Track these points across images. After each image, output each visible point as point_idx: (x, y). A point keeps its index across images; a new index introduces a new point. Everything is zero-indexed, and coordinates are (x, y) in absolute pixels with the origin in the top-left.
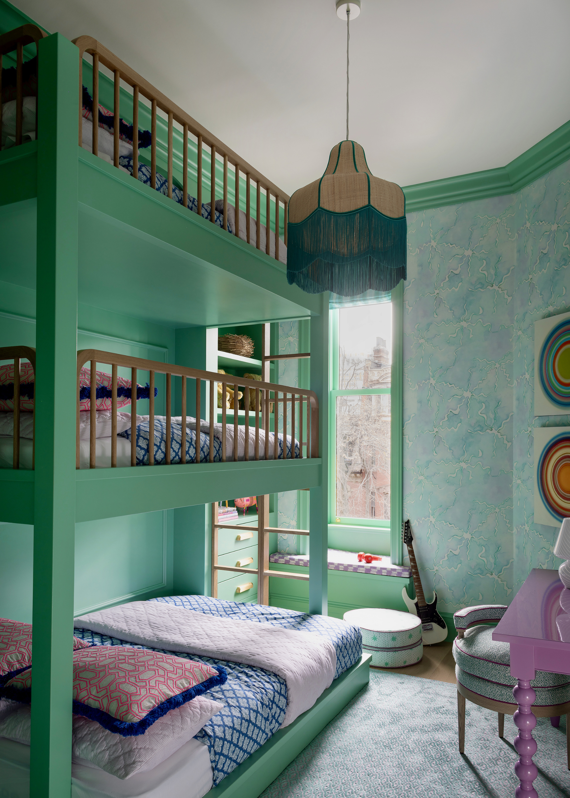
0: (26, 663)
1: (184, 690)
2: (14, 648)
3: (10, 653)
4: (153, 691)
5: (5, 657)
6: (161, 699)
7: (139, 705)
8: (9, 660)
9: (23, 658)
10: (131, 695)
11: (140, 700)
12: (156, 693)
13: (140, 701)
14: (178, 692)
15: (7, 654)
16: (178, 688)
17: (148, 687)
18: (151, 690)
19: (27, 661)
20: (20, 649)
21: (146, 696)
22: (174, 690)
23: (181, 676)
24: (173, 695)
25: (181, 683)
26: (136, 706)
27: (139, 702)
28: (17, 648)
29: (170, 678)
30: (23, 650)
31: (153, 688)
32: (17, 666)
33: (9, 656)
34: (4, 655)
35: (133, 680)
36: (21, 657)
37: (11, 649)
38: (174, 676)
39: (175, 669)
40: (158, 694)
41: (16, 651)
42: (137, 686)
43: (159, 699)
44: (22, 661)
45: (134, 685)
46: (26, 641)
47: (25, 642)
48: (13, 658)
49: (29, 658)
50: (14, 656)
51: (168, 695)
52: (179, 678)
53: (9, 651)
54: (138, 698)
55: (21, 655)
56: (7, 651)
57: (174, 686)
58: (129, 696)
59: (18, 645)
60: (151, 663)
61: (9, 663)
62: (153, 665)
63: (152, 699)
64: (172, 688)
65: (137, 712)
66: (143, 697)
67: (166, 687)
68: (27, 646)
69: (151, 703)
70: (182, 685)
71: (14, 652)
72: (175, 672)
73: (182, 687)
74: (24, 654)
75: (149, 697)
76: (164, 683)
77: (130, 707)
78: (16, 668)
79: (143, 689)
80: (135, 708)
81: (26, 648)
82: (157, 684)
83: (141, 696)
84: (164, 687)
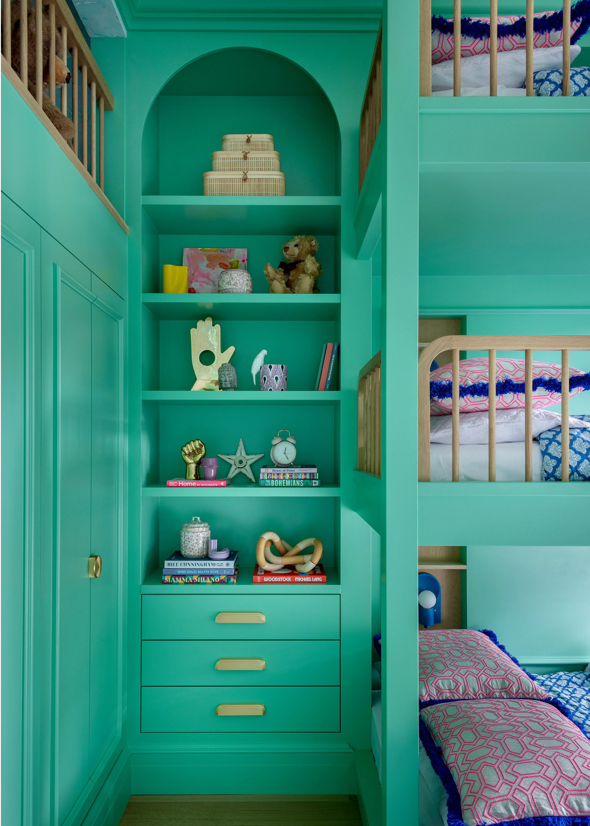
0: (459, 695)
1: (579, 814)
2: (451, 673)
3: (443, 678)
4: (518, 795)
5: (436, 681)
6: (529, 811)
7: (489, 805)
8: (439, 685)
9: (457, 688)
10: (488, 786)
11: (493, 798)
12: (524, 799)
13: (492, 801)
14: (564, 812)
15: (439, 678)
16: (569, 806)
17: (515, 786)
18: (517, 791)
19: (461, 693)
20: (457, 677)
21: (505, 797)
22: (558, 807)
23: (582, 790)
24: (552, 814)
25: (577, 801)
26: (483, 804)
27: (490, 802)
28: (454, 674)
29: (560, 787)
30: (460, 679)
31: (522, 791)
32: (447, 695)
33: (440, 681)
34: (436, 678)
35: (504, 766)
36: (455, 686)
37: (446, 674)
38: (568, 786)
39: (578, 776)
40: (527, 804)
41: (451, 678)
42: (501, 778)
43: (526, 810)
44: (454, 691)
45: (500, 774)
46: (468, 669)
47: (465, 670)
48: (443, 684)
49: (464, 690)
50: (446, 682)
51: (543, 810)
52: (578, 792)
53: (443, 675)
54: (492, 795)
55: (455, 684)
56: (440, 675)
57: (563, 800)
58: (483, 786)
59: (456, 672)
60: (548, 753)
61: (438, 689)
62: (548, 757)
63: (513, 806)
64: (557, 803)
65: (480, 814)
66: (500, 797)
67: (545, 798)
68: (466, 676)
69: (509, 810)
70: (579, 804)
71: (448, 678)
72: (575, 781)
73: (577, 808)
74: (459, 684)
75: (509, 801)
76: (544, 790)
77: (476, 800)
78: (445, 697)
79: (507, 786)
80: (481, 806)
81: (464, 677)
82: (532, 788)
83: (497, 795)
84: (542, 796)
